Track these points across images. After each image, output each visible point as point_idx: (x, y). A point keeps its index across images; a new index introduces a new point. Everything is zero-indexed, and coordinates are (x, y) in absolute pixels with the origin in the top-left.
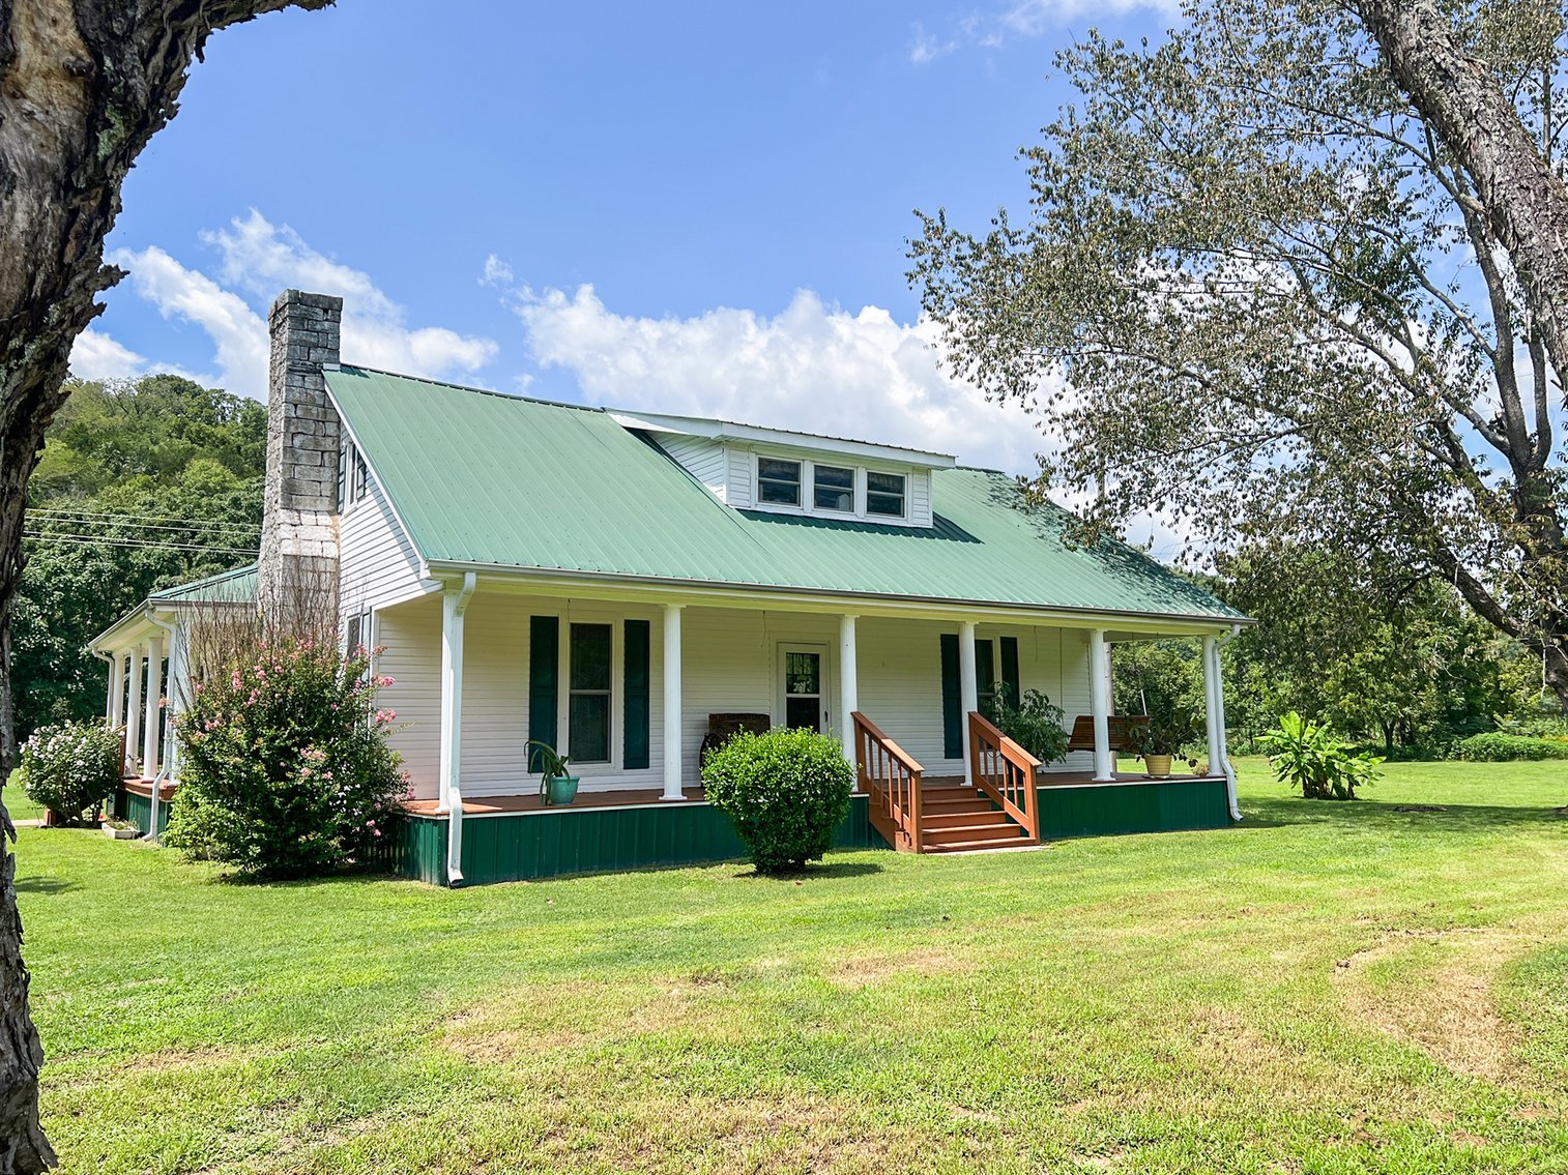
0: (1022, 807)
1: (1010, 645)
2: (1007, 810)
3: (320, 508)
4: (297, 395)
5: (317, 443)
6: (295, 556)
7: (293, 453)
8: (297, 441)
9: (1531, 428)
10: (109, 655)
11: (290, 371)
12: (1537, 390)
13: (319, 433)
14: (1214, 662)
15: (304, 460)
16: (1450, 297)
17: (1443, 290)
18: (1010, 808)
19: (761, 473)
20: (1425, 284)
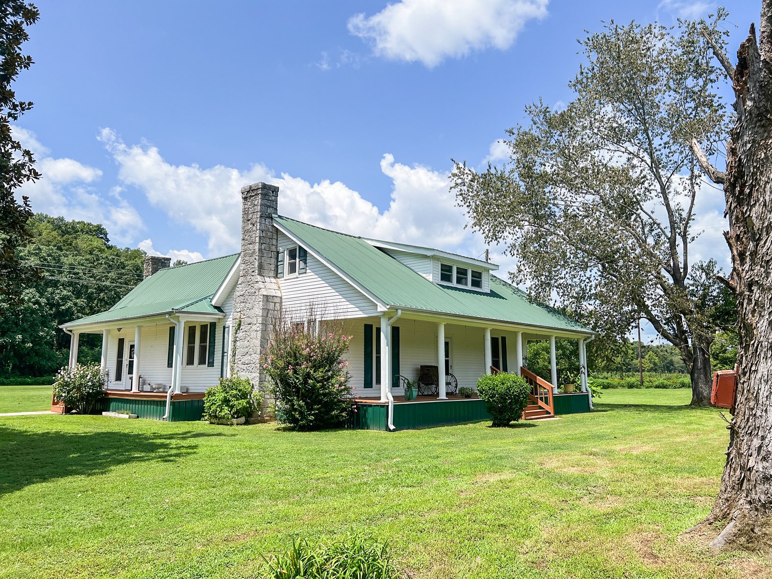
0: (547, 403)
1: (504, 339)
2: (539, 404)
3: (270, 275)
4: (263, 227)
5: (270, 248)
6: (267, 296)
7: (262, 252)
8: (263, 247)
9: (681, 265)
10: (71, 331)
11: (261, 217)
12: (684, 253)
13: (271, 244)
14: (584, 349)
15: (265, 255)
16: (651, 215)
17: (650, 213)
18: (541, 403)
19: (442, 270)
20: (642, 209)
